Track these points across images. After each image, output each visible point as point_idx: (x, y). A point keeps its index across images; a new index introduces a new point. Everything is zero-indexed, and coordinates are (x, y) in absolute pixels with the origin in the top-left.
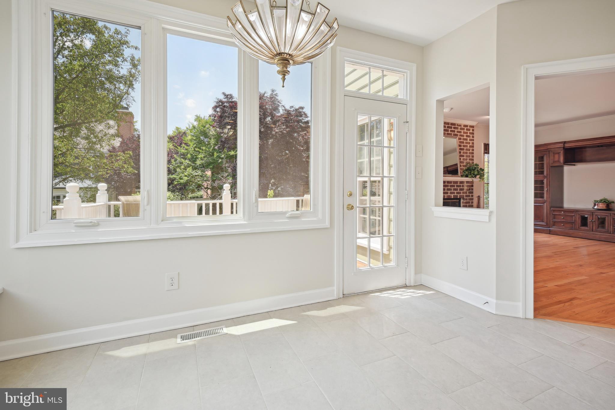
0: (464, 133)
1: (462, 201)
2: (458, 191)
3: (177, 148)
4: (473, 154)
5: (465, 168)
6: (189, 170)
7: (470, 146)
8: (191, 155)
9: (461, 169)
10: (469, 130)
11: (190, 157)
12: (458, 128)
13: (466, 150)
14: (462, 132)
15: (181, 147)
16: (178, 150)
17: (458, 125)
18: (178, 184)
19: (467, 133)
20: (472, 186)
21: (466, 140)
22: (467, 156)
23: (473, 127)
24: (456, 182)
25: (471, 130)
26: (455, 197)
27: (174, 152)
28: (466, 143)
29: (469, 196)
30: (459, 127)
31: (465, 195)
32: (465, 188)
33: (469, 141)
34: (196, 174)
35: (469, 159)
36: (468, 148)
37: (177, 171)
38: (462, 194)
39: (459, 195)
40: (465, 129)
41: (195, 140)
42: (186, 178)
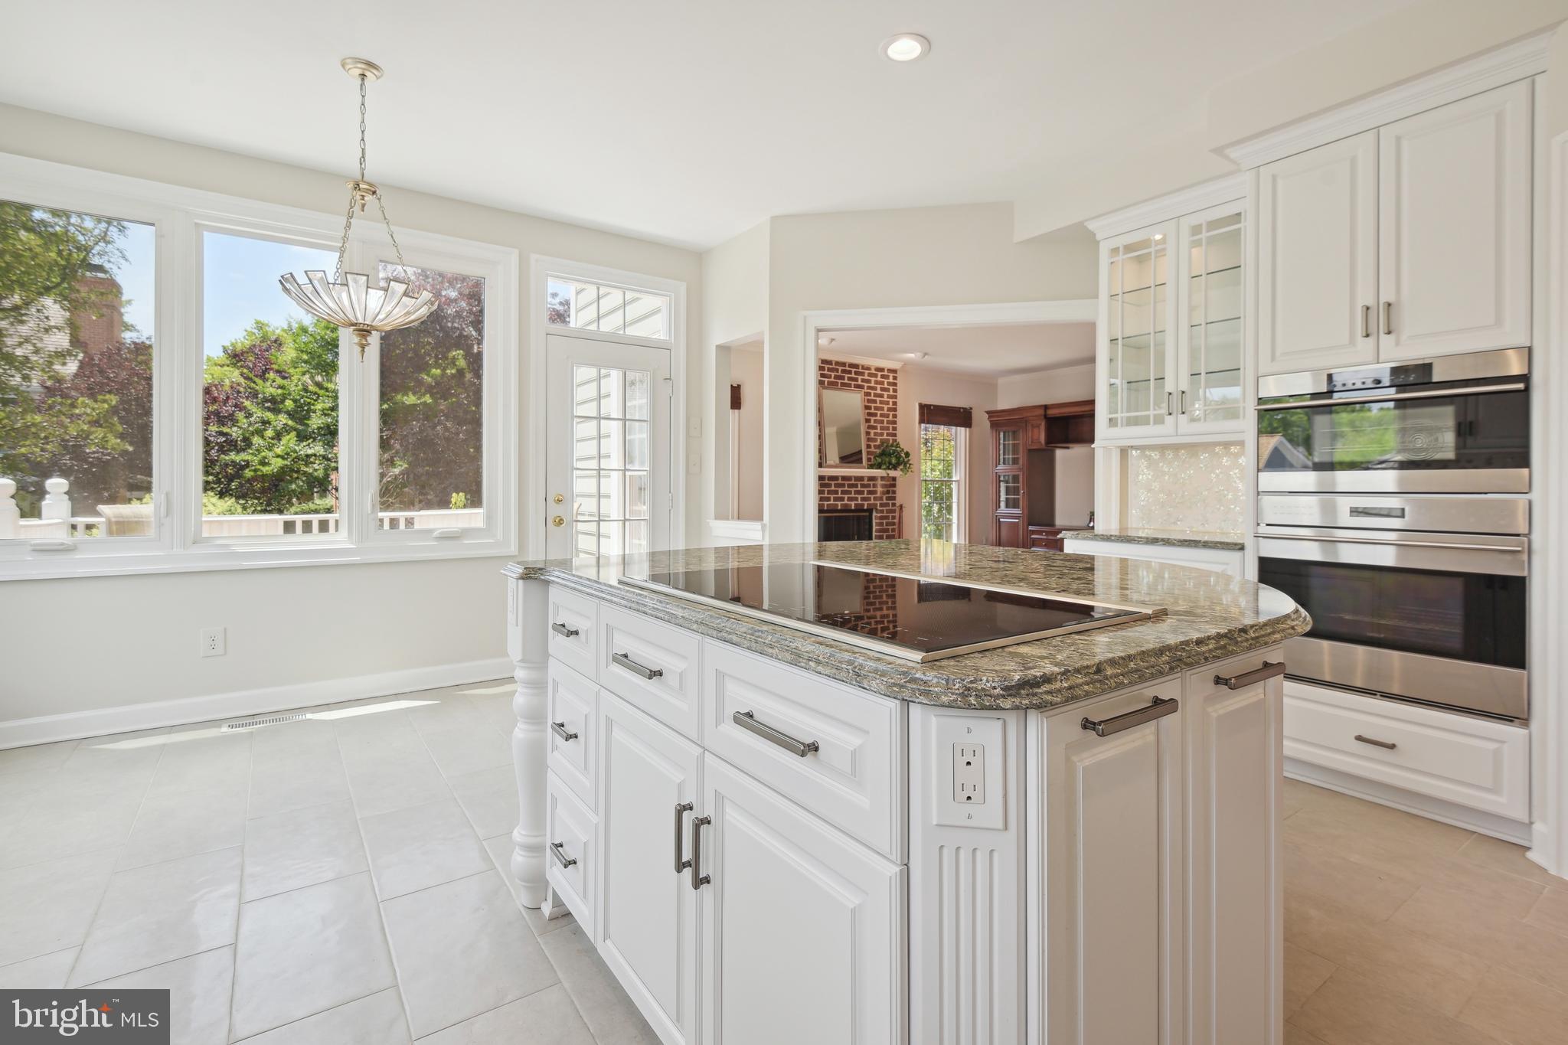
0: (877, 382)
1: (874, 514)
2: (865, 495)
3: (254, 382)
4: (896, 424)
5: (878, 451)
6: (289, 440)
7: (889, 409)
8: (295, 401)
9: (868, 453)
10: (887, 377)
11: (292, 406)
12: (864, 373)
13: (882, 415)
14: (873, 382)
15: (265, 380)
16: (257, 388)
17: (863, 368)
18: (254, 479)
19: (882, 383)
20: (894, 486)
21: (881, 396)
22: (882, 428)
23: (894, 371)
24: (861, 479)
25: (891, 378)
26: (860, 508)
27: (245, 393)
28: (881, 402)
29: (887, 505)
30: (867, 372)
31: (878, 503)
32: (879, 489)
33: (888, 398)
34: (310, 452)
35: (888, 435)
36: (885, 412)
37: (254, 442)
38: (872, 502)
39: (866, 503)
40: (879, 376)
41: (306, 362)
42: (280, 463)
